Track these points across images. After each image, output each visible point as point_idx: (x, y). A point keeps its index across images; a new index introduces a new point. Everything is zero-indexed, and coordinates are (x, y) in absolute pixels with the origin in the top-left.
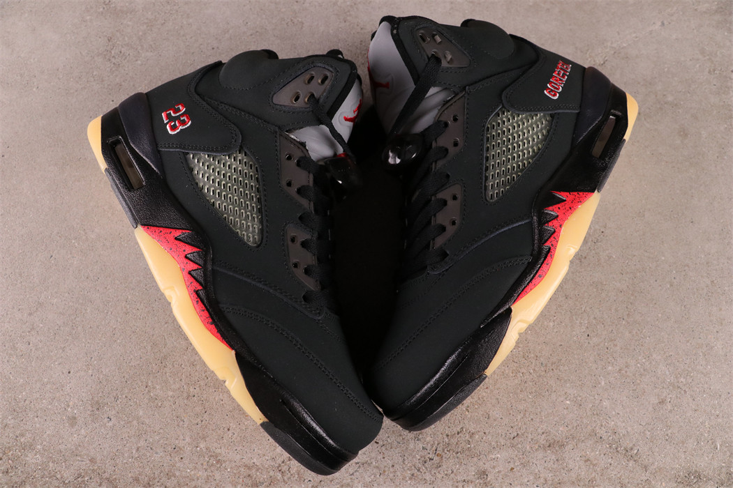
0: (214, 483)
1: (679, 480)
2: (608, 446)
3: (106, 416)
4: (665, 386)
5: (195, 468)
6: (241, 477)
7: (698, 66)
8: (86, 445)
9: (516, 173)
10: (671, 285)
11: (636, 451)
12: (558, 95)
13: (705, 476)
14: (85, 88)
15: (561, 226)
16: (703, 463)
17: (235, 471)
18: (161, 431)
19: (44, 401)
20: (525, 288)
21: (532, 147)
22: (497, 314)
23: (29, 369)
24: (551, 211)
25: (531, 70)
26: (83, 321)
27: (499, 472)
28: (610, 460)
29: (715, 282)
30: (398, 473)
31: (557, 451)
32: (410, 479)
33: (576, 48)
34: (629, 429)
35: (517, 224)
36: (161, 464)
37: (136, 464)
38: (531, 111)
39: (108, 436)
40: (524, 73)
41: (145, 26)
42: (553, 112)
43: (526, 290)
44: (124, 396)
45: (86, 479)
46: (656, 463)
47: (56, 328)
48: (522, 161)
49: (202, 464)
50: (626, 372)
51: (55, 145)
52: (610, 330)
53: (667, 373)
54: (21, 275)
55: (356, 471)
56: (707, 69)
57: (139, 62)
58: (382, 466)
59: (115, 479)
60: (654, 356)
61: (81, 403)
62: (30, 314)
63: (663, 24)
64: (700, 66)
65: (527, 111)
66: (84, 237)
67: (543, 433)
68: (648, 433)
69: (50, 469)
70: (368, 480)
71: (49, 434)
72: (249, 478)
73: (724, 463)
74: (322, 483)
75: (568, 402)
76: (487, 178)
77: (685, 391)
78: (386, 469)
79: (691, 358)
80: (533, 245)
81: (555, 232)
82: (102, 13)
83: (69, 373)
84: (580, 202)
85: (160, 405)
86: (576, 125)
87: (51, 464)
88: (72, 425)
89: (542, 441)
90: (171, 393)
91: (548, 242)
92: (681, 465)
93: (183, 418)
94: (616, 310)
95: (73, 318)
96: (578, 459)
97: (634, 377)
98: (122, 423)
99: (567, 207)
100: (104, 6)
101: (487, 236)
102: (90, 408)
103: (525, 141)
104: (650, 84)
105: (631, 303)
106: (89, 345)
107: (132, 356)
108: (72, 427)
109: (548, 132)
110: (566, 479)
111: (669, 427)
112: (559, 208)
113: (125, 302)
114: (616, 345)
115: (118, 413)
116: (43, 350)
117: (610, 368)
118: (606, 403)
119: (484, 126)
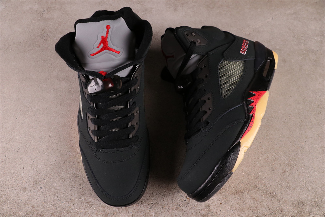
0: (88, 215)
1: (294, 206)
2: (262, 192)
3: (40, 187)
4: (285, 165)
5: (80, 208)
6: (100, 212)
7: (288, 34)
8: (30, 200)
9: (234, 85)
10: (284, 123)
11: (275, 194)
12: (246, 53)
13: (305, 203)
14: (32, 49)
15: (256, 105)
16: (304, 197)
17: (97, 209)
18: (64, 192)
19: (12, 181)
20: (245, 132)
21: (239, 74)
22: (235, 144)
23: (5, 167)
24: (251, 99)
25: (233, 44)
26: (30, 146)
27: (215, 205)
28: (263, 198)
29: (303, 121)
30: (170, 207)
31: (240, 195)
32: (176, 210)
33: (238, 29)
34: (271, 184)
35: (237, 106)
36: (64, 207)
37: (53, 208)
38: (236, 60)
39: (40, 196)
40: (230, 45)
41: (58, 25)
42: (245, 60)
43: (245, 133)
44: (48, 178)
45: (30, 215)
46: (284, 199)
47: (18, 149)
48: (235, 80)
49: (83, 207)
50: (268, 160)
51: (19, 73)
52: (259, 142)
53: (285, 159)
54: (3, 127)
55: (151, 207)
56: (292, 36)
57: (55, 39)
58: (163, 204)
59: (44, 215)
60: (279, 152)
61: (28, 181)
62: (6, 144)
63: (272, 19)
64: (289, 35)
65: (234, 60)
66: (31, 110)
67: (233, 187)
68: (279, 186)
69: (14, 211)
70: (157, 211)
71: (13, 196)
72: (104, 212)
73: (313, 197)
74: (137, 213)
75: (243, 173)
76: (221, 89)
77: (294, 167)
78: (165, 205)
79: (295, 153)
80: (245, 114)
81: (253, 108)
82: (40, 20)
83: (23, 168)
84: (262, 95)
85: (64, 181)
86: (255, 64)
87: (14, 209)
88: (24, 191)
89: (233, 191)
90: (68, 176)
91: (252, 112)
92: (294, 199)
93: (74, 186)
94: (262, 134)
95: (26, 144)
96: (250, 198)
97: (271, 162)
98: (47, 189)
99: (257, 97)
100: (41, 17)
101: (225, 112)
102: (33, 183)
103: (235, 72)
104: (269, 42)
105: (268, 131)
106: (32, 156)
107: (51, 160)
108: (24, 192)
109: (244, 68)
110: (245, 207)
111: (288, 183)
112: (254, 98)
113: (48, 137)
114: (262, 149)
115: (45, 185)
116: (12, 159)
117: (261, 158)
118: (260, 173)
119: (217, 68)
